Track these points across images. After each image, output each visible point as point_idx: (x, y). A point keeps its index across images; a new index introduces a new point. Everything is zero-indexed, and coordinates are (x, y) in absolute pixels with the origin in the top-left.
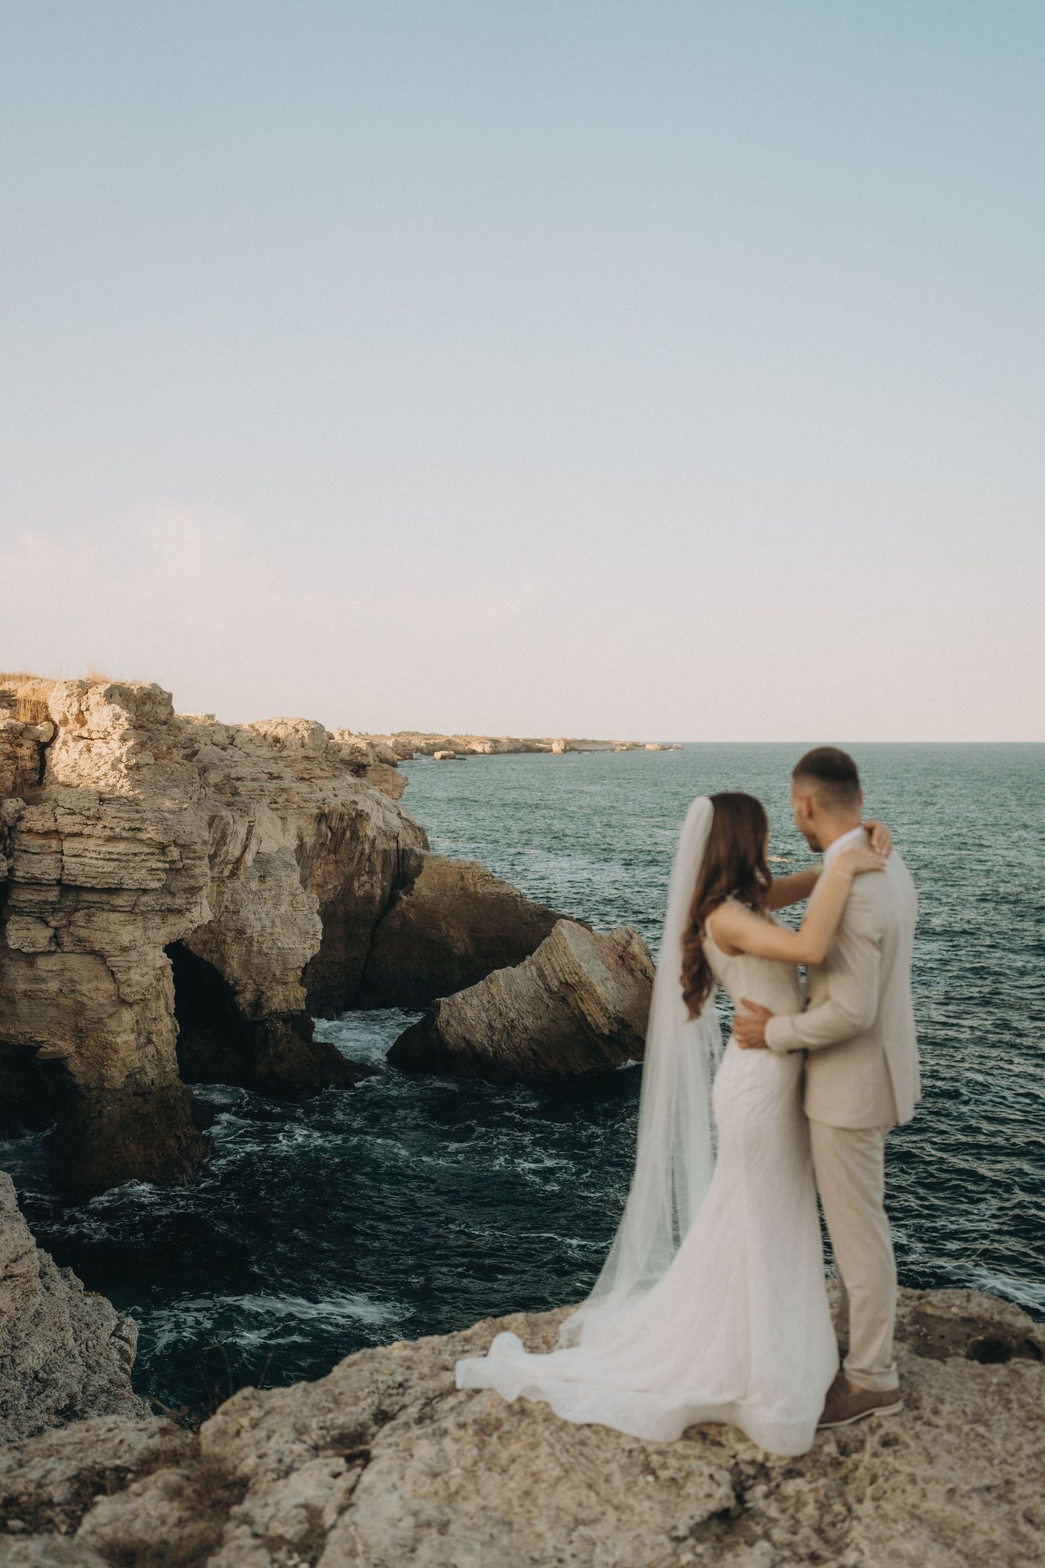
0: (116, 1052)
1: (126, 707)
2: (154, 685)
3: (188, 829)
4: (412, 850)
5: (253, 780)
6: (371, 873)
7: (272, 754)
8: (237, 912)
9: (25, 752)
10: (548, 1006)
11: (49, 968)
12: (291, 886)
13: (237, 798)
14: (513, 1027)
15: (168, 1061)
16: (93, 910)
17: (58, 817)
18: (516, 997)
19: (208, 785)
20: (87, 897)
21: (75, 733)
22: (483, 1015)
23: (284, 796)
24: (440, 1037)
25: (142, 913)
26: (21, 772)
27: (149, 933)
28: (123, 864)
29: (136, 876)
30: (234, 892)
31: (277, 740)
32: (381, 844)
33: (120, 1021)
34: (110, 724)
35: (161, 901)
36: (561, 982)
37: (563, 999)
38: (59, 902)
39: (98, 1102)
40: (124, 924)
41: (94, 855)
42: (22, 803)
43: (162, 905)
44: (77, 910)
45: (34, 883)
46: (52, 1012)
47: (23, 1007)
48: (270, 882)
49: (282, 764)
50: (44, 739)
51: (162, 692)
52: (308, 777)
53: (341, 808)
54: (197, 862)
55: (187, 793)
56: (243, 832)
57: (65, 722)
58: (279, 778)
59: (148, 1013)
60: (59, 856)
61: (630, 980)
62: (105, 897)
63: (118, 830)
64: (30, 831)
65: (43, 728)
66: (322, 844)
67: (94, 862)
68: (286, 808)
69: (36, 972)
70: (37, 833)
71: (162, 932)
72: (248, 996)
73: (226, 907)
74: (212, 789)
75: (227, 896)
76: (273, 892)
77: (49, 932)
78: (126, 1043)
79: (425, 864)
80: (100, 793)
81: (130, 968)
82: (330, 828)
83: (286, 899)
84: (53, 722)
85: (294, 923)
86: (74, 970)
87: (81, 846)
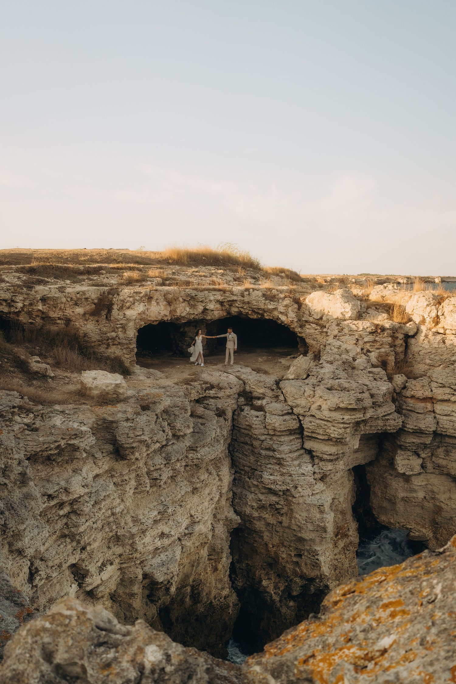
9: (399, 342)
11: (419, 484)
16: (450, 448)
17: (433, 389)
20: (447, 440)
21: (434, 330)
26: (398, 355)
38: (431, 443)
42: (405, 378)
44: (440, 448)
45: (419, 432)
46: (418, 510)
47: (400, 507)
50: (411, 333)
57: (424, 322)
60: (434, 415)
64: (413, 397)
65: (409, 326)
69: (411, 486)
70: (418, 398)
77: (420, 461)
84: (415, 323)
86: (434, 485)
87: (450, 409)
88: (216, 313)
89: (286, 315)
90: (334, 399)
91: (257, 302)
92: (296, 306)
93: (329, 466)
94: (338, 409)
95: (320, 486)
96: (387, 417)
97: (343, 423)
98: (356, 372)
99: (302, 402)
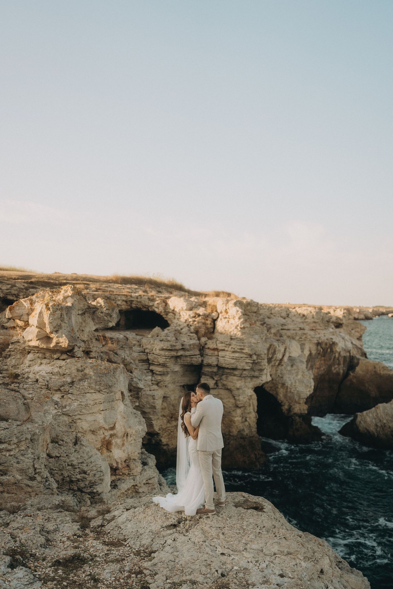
0: (235, 423)
1: (241, 308)
2: (252, 300)
3: (259, 349)
4: (355, 357)
5: (294, 330)
6: (339, 364)
7: (302, 321)
8: (282, 377)
9: (209, 322)
11: (214, 393)
12: (302, 369)
13: (282, 338)
14: (385, 426)
15: (253, 428)
16: (228, 375)
17: (218, 344)
18: (387, 415)
19: (271, 333)
20: (226, 371)
21: (224, 316)
22: (374, 420)
23: (305, 336)
24: (357, 427)
25: (244, 377)
26: (207, 328)
27: (247, 384)
28: (237, 360)
29: (242, 365)
30: (282, 370)
31: (304, 315)
32: (343, 354)
33: (236, 413)
34: (235, 313)
35: (250, 373)
38: (217, 372)
39: (228, 439)
40: (238, 380)
41: (228, 357)
42: (206, 339)
43: (251, 374)
44: (223, 375)
45: (209, 365)
48: (295, 367)
49: (305, 324)
50: (215, 318)
51: (254, 302)
52: (314, 329)
53: (326, 341)
54: (263, 361)
55: (261, 337)
56: (282, 350)
57: (221, 312)
58: (304, 329)
59: (246, 411)
60: (217, 357)
62: (232, 371)
63: (236, 349)
64: (209, 348)
65: (214, 314)
66: (319, 354)
67: (228, 359)
68: (305, 340)
70: (211, 349)
71: (251, 384)
72: (286, 407)
73: (279, 375)
74: (273, 335)
75: (279, 372)
76: (296, 371)
77: (214, 382)
78: (238, 420)
79: (360, 362)
80: (231, 336)
81: (239, 395)
82: (322, 348)
83: (300, 373)
84: (218, 313)
85: (303, 382)
86: (221, 395)
87: (224, 354)
88: (123, 307)
89: (158, 308)
90: (162, 345)
91: (145, 301)
92: (164, 304)
93: (159, 378)
94: (163, 349)
95: (155, 387)
96: (192, 357)
97: (165, 356)
98: (181, 335)
99: (149, 347)
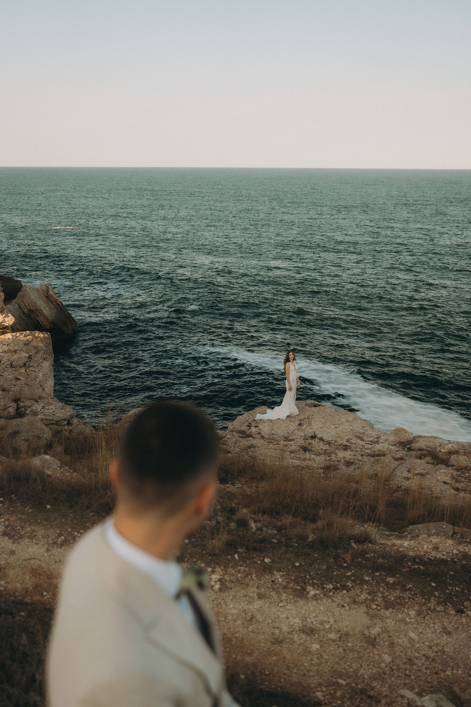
10: (24, 320)
36: (28, 310)
37: (29, 317)
61: (53, 306)
